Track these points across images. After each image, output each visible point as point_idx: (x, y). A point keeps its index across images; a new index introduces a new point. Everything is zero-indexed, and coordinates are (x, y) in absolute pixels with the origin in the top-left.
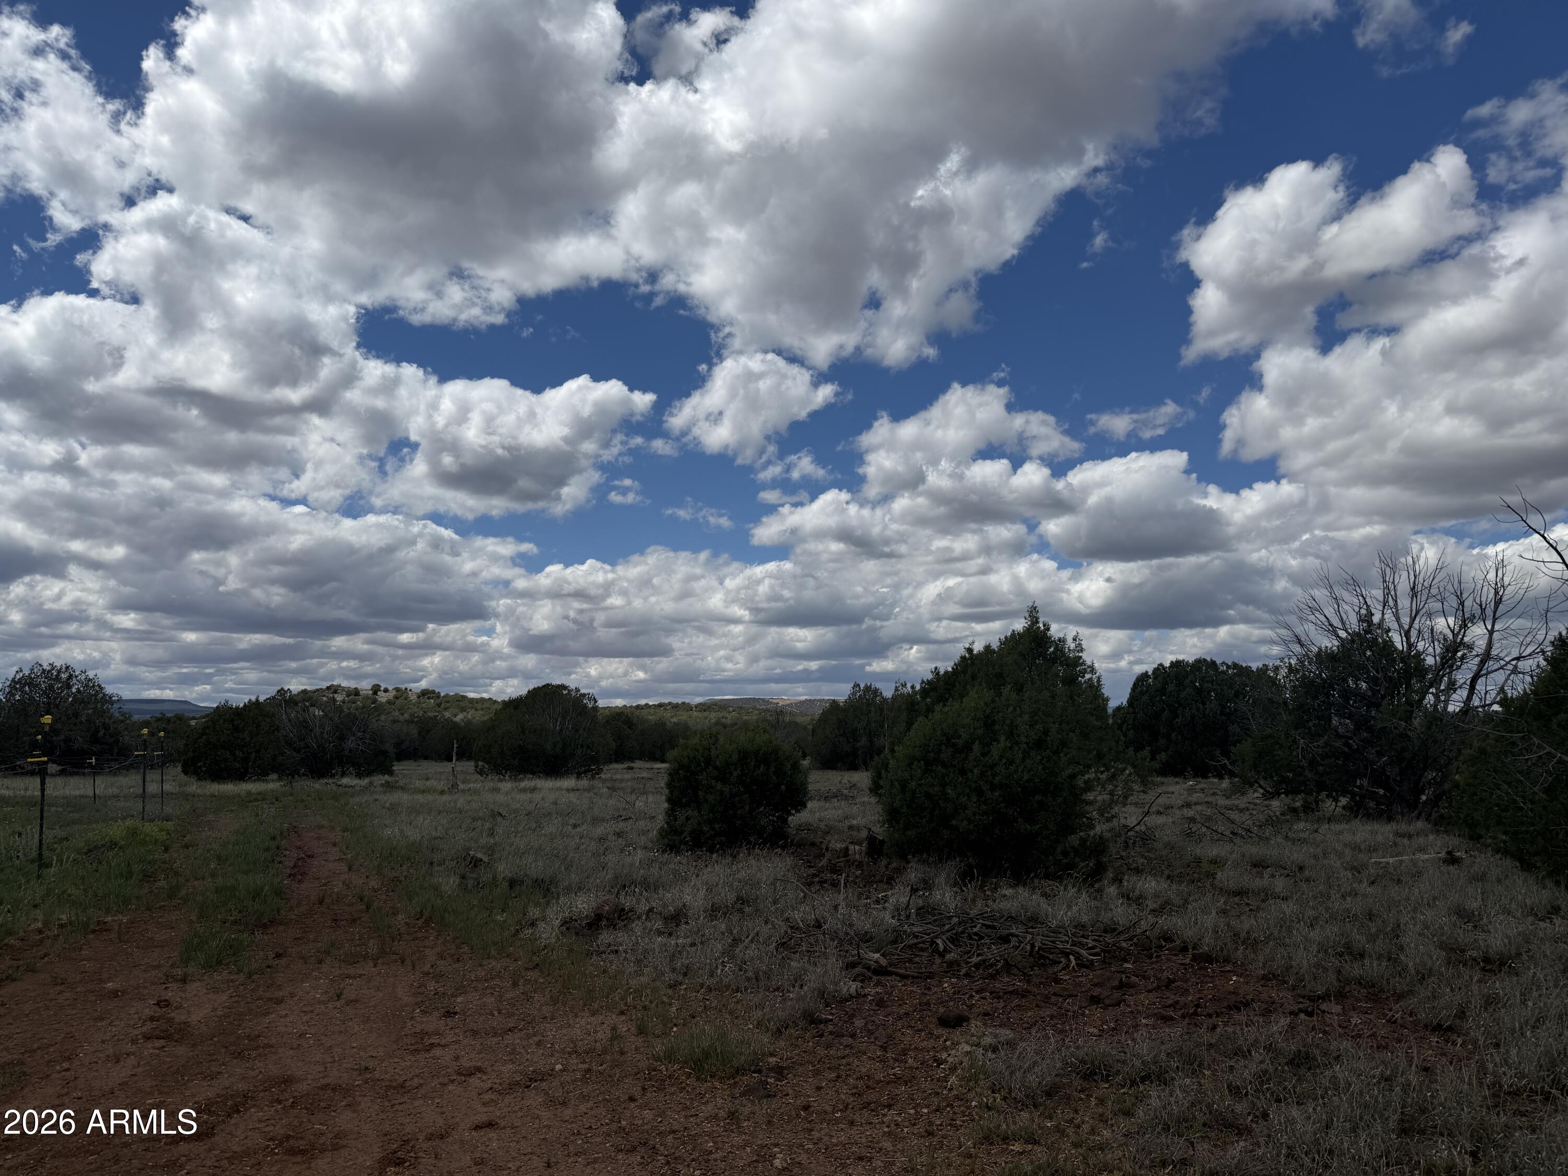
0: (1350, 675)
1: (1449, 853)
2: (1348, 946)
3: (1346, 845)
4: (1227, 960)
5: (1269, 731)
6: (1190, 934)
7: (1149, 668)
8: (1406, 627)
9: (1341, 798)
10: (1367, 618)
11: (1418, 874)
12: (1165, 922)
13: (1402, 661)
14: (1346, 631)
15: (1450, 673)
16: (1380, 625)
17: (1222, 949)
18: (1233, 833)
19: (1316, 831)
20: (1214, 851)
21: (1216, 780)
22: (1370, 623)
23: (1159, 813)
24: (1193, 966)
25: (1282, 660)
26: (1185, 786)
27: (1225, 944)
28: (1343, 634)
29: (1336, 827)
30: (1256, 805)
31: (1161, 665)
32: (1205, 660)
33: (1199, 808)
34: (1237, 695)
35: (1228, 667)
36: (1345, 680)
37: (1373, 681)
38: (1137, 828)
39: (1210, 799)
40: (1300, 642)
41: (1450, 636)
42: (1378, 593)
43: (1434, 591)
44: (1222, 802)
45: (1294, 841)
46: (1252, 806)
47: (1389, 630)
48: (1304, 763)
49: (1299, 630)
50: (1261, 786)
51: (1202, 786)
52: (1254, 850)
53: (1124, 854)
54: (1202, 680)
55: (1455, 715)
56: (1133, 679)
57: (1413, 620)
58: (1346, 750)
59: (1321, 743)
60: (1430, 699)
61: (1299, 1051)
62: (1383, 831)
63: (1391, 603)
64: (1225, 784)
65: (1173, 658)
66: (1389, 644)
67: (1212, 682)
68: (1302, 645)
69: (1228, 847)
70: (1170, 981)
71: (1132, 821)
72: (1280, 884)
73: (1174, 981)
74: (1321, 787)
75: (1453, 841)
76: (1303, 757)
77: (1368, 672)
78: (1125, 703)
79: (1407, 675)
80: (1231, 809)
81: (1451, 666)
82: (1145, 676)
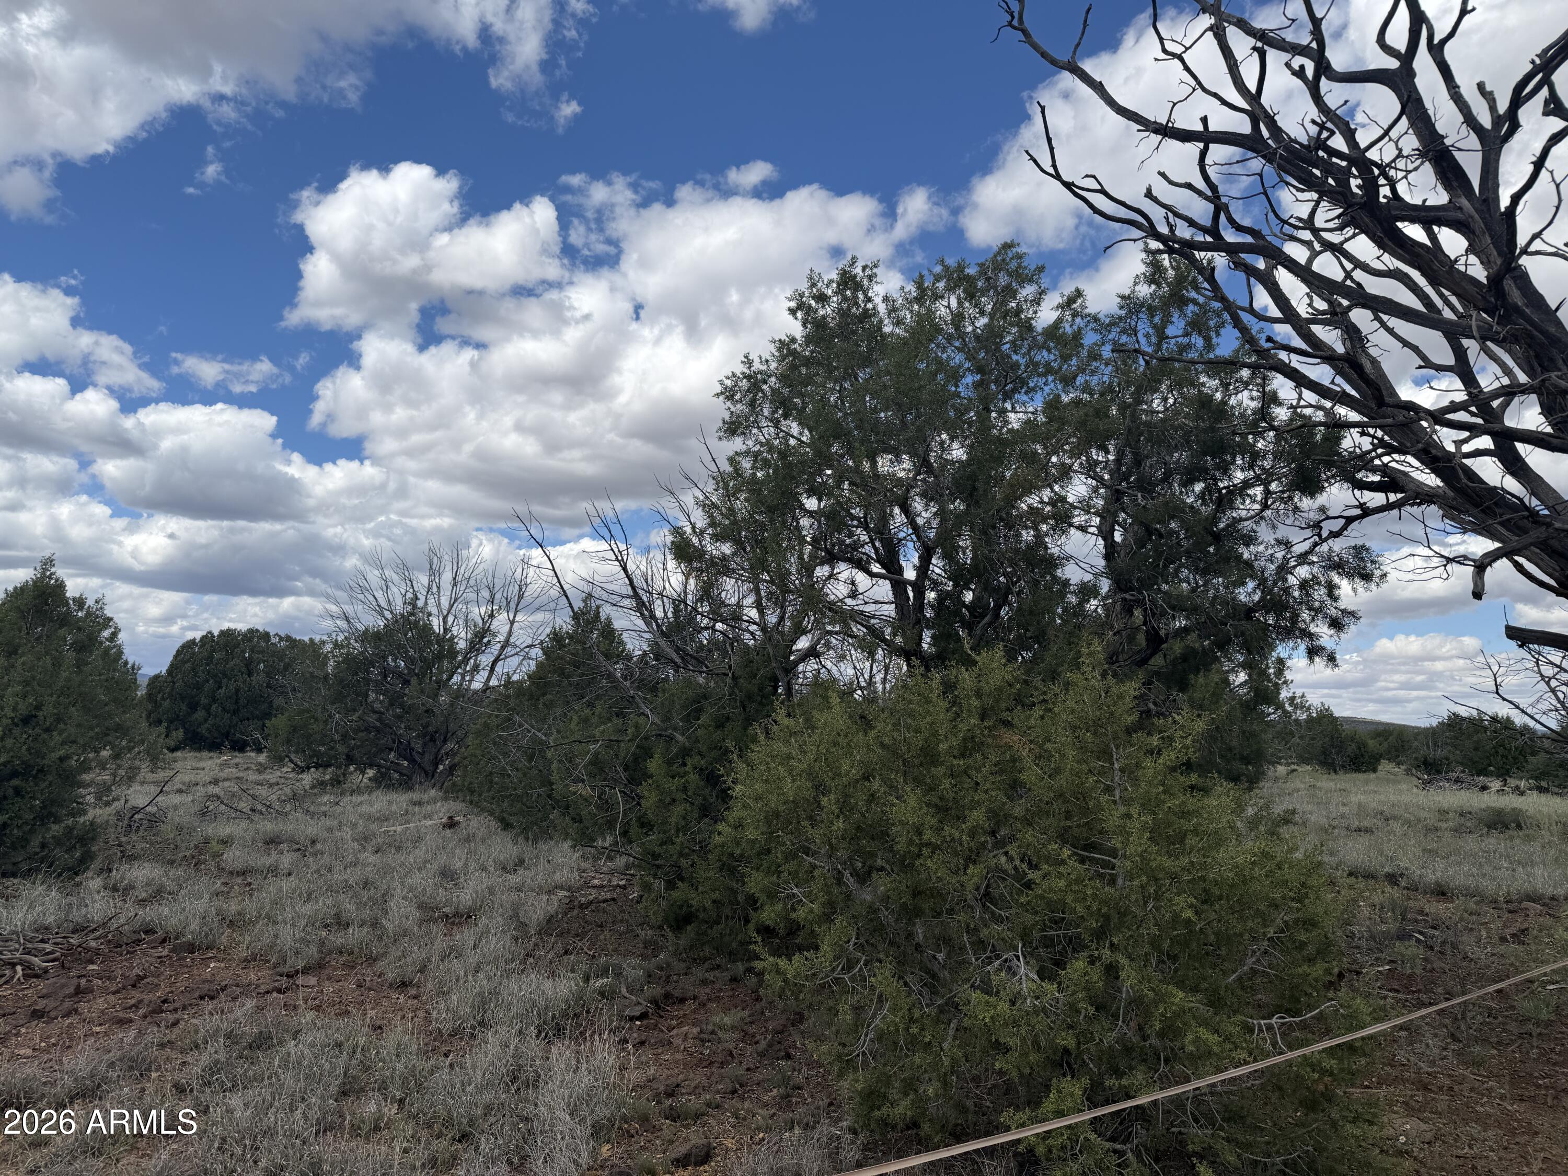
0: (391, 654)
1: (451, 818)
2: (338, 916)
3: (361, 816)
4: (209, 948)
5: (306, 705)
6: (174, 922)
7: (198, 635)
8: (445, 613)
9: (368, 771)
10: (413, 602)
11: (418, 840)
12: (149, 914)
13: (438, 643)
14: (392, 612)
15: (476, 656)
16: (422, 610)
17: (207, 935)
18: (253, 810)
19: (337, 804)
20: (226, 830)
21: (253, 754)
22: (414, 606)
23: (180, 791)
24: (171, 958)
25: (329, 635)
26: (218, 761)
27: (211, 930)
28: (388, 615)
29: (357, 799)
30: (287, 779)
31: (210, 632)
32: (257, 631)
33: (227, 784)
34: (286, 668)
35: (281, 639)
36: (385, 658)
37: (410, 661)
38: (149, 809)
39: (241, 774)
40: (347, 619)
41: (480, 623)
42: (424, 580)
43: (472, 582)
44: (253, 777)
45: (313, 815)
46: (283, 780)
47: (430, 614)
48: (337, 737)
49: (348, 609)
50: (291, 761)
51: (237, 760)
52: (269, 826)
53: (123, 839)
54: (252, 651)
55: (476, 692)
56: (178, 645)
57: (451, 606)
58: (378, 724)
59: (354, 718)
60: (456, 678)
61: (261, 1032)
62: (400, 800)
63: (435, 589)
64: (262, 758)
65: (226, 626)
66: (428, 628)
67: (262, 652)
68: (349, 622)
69: (244, 824)
70: (140, 978)
71: (141, 801)
72: (287, 860)
73: (145, 976)
74: (350, 759)
75: (455, 806)
76: (336, 731)
77: (407, 652)
78: (164, 671)
79: (439, 657)
80: (261, 784)
81: (478, 650)
82: (192, 642)
